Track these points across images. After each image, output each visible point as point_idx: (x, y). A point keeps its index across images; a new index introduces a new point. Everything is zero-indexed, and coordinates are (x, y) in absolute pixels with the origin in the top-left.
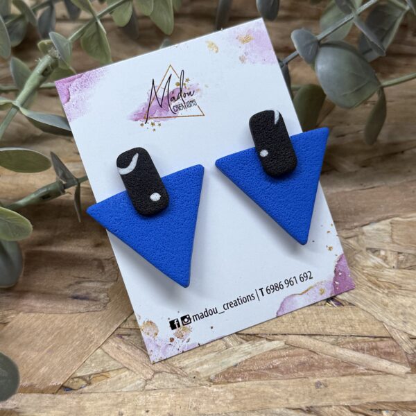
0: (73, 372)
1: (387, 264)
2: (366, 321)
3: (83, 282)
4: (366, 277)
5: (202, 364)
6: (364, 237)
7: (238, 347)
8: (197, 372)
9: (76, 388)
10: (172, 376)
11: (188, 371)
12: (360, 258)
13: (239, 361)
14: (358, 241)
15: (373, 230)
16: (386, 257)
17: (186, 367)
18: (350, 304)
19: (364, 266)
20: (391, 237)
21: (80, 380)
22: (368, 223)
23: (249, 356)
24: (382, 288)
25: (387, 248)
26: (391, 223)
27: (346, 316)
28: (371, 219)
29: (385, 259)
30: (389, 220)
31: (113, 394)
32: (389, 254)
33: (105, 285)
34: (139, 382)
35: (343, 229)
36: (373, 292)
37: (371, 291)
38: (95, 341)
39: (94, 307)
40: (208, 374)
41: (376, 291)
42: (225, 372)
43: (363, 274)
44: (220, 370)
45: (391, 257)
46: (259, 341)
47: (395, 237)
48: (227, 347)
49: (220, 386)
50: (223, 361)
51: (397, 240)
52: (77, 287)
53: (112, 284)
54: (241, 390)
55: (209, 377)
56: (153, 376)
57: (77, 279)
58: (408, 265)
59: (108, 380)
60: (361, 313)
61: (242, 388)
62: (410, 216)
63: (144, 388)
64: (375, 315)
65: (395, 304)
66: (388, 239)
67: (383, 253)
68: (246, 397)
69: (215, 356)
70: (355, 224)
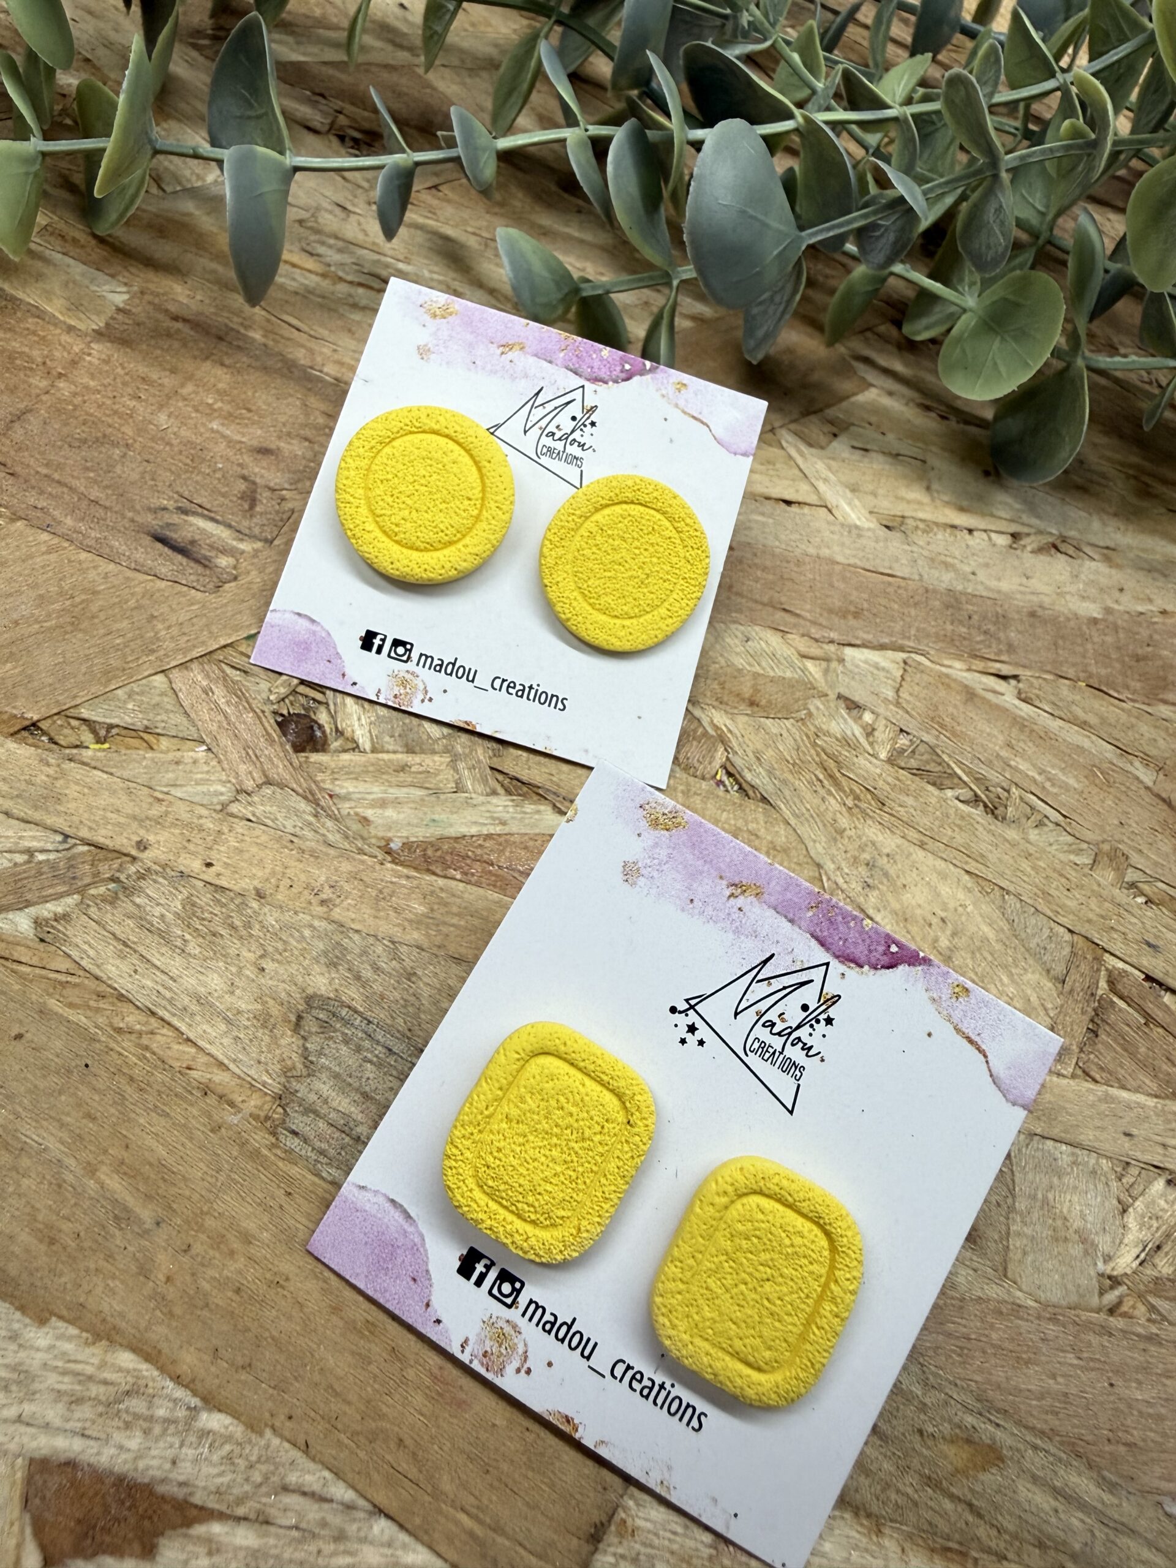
0: (73, 703)
1: (871, 744)
2: (785, 851)
3: (195, 514)
4: (818, 755)
5: (383, 804)
6: (840, 669)
7: (482, 799)
8: (365, 819)
9: (62, 743)
10: (303, 805)
11: (346, 807)
12: (818, 708)
13: (474, 830)
14: (826, 672)
15: (866, 662)
16: (874, 729)
17: (347, 798)
18: (764, 799)
19: (819, 729)
20: (898, 691)
21: (84, 727)
22: (858, 642)
23: (498, 829)
24: (844, 792)
25: (881, 710)
26: (905, 663)
27: (746, 823)
28: (869, 637)
29: (870, 732)
30: (904, 655)
31: (146, 790)
32: (881, 725)
33: (242, 540)
34: (220, 788)
35: (803, 635)
36: (822, 792)
37: (819, 789)
38: (162, 652)
39: (192, 577)
40: (390, 835)
41: (830, 793)
42: (432, 844)
43: (814, 745)
44: (420, 834)
45: (883, 734)
46: (535, 803)
47: (904, 694)
48: (459, 788)
49: (405, 871)
50: (436, 817)
51: (908, 702)
52: (176, 519)
53: (259, 545)
54: (451, 900)
55: (389, 841)
56: (259, 786)
57: (185, 504)
58: (913, 763)
59: (149, 755)
60: (781, 829)
61: (454, 896)
62: (946, 662)
63: (224, 806)
64: (810, 845)
65: (859, 837)
66: (890, 694)
67: (868, 717)
68: (455, 921)
69: (422, 800)
70: (833, 635)
